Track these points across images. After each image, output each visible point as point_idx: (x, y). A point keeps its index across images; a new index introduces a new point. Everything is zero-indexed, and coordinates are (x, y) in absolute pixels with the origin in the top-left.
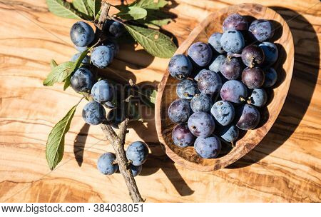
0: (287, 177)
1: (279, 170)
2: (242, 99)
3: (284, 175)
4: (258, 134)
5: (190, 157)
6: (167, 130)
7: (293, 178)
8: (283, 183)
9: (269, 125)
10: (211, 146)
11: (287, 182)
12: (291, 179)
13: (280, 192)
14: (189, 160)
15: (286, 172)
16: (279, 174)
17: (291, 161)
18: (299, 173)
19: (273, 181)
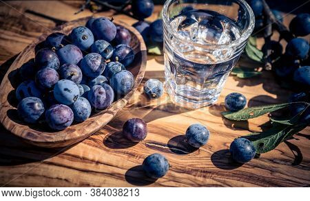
0: (23, 31)
3: (26, 33)
7: (17, 30)
8: (28, 27)
11: (24, 28)
12: (20, 30)
13: (31, 22)
15: (21, 33)
16: (30, 33)
19: (36, 29)
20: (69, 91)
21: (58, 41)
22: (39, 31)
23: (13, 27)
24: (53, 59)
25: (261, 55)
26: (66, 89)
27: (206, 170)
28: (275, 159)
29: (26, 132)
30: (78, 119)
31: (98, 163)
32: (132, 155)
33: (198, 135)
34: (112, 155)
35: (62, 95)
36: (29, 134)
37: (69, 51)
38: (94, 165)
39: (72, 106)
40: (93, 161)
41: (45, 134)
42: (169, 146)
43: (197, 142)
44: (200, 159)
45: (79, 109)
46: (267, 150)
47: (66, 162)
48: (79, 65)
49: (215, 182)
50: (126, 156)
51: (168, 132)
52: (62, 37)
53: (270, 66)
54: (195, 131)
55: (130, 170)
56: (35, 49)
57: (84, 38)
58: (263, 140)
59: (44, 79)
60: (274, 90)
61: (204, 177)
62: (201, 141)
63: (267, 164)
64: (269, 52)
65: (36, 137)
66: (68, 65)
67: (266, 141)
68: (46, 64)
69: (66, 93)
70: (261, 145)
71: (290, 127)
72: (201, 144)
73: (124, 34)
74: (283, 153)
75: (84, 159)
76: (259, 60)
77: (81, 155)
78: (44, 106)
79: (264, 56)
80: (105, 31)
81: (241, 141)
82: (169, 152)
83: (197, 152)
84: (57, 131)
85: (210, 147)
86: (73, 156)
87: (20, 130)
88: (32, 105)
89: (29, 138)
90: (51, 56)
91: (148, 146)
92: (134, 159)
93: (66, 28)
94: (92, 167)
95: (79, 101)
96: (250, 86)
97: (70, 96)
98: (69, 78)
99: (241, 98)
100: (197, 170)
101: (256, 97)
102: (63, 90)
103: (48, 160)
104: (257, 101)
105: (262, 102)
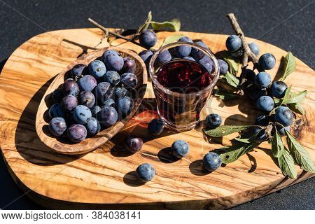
1: (62, 61)
2: (83, 76)
3: (61, 58)
7: (55, 56)
8: (62, 53)
11: (60, 55)
12: (57, 56)
13: (65, 49)
14: (125, 53)
15: (59, 59)
16: (64, 59)
17: (54, 66)
18: (51, 59)
19: (68, 55)
20: (84, 115)
21: (80, 71)
22: (70, 57)
23: (53, 54)
24: (74, 87)
25: (237, 82)
26: (81, 114)
27: (185, 175)
28: (237, 167)
29: (55, 143)
30: (91, 135)
31: (104, 167)
32: (130, 162)
33: (180, 150)
34: (115, 162)
35: (78, 117)
36: (56, 146)
37: (87, 80)
38: (101, 169)
39: (86, 125)
40: (101, 166)
41: (67, 146)
42: (158, 155)
43: (179, 155)
44: (182, 167)
45: (91, 127)
46: (231, 161)
47: (82, 166)
48: (93, 91)
49: (189, 185)
50: (125, 163)
51: (160, 144)
52: (83, 68)
53: (243, 93)
54: (177, 146)
55: (128, 174)
56: (65, 76)
57: (98, 70)
58: (229, 153)
59: (67, 105)
60: (246, 110)
61: (182, 181)
62: (181, 154)
63: (231, 171)
64: (244, 81)
65: (60, 149)
66: (84, 93)
67: (232, 154)
68: (69, 92)
69: (81, 116)
70: (228, 157)
71: (248, 144)
72: (182, 156)
73: (131, 63)
74: (243, 163)
75: (95, 164)
76: (236, 86)
77: (93, 161)
78: (66, 124)
79: (240, 83)
80: (114, 64)
81: (210, 156)
82: (157, 161)
83: (179, 161)
84: (75, 143)
85: (190, 158)
86: (87, 161)
87: (50, 142)
88: (58, 124)
89: (55, 149)
90: (73, 85)
91: (143, 155)
92: (131, 165)
93: (88, 58)
94: (99, 170)
95: (91, 121)
96: (229, 106)
97: (84, 119)
98: (85, 104)
99: (218, 119)
100: (177, 176)
101: (232, 116)
102: (79, 114)
103: (70, 163)
104: (233, 119)
105: (236, 120)
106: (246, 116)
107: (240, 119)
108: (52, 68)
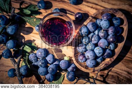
0: (119, 76)
1: (116, 73)
2: (106, 47)
4: (110, 60)
5: (84, 66)
6: (76, 55)
7: (121, 76)
8: (117, 79)
9: (115, 57)
10: (93, 64)
15: (118, 74)
19: (113, 77)
21: (108, 51)
22: (112, 76)
23: (122, 78)
25: (25, 49)
32: (80, 10)
42: (67, 13)
48: (100, 38)
50: (82, 9)
60: (21, 37)
90: (111, 40)
92: (80, 8)
96: (30, 40)
101: (29, 34)
104: (29, 32)
105: (27, 31)
106: (22, 34)
107: (25, 32)
108: (121, 69)
